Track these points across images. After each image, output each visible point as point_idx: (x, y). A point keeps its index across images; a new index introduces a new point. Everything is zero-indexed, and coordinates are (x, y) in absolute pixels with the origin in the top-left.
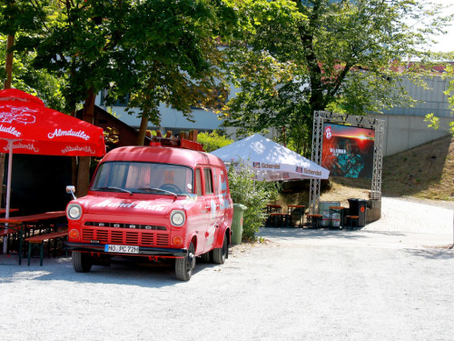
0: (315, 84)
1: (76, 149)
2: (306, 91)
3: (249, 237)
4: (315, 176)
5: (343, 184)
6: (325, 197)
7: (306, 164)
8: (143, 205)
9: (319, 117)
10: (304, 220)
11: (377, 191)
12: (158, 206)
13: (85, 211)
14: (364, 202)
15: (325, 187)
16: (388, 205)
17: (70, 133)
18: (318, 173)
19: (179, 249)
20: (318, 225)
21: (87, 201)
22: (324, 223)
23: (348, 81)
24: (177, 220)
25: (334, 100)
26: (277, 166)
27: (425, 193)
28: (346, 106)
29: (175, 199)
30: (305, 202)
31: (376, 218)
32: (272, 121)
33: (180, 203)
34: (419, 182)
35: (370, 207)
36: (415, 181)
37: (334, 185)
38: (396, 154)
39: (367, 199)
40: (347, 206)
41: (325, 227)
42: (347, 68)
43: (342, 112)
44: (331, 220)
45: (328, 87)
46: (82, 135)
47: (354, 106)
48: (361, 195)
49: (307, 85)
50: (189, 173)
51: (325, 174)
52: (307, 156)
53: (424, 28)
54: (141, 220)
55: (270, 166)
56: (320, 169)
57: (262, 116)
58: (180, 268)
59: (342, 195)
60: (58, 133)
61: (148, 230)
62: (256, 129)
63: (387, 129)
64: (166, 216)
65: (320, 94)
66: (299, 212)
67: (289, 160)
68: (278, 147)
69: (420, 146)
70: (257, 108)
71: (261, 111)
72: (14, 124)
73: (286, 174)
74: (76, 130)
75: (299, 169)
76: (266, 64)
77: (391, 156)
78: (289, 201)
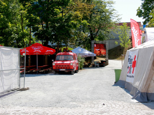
0: (91, 34)
1: (47, 53)
2: (89, 36)
3: (81, 69)
4: (93, 56)
5: (99, 57)
6: (95, 60)
7: (91, 53)
8: (65, 62)
9: (93, 42)
10: (91, 66)
11: (107, 58)
12: (68, 62)
13: (56, 64)
14: (104, 61)
15: (95, 58)
16: (110, 61)
17: (50, 51)
18: (94, 55)
19: (72, 69)
20: (94, 66)
21: (56, 62)
22: (95, 66)
23: (99, 33)
24: (71, 64)
25: (96, 38)
26: (84, 54)
27: (119, 58)
28: (99, 39)
29: (70, 61)
30: (91, 61)
31: (107, 64)
32: (82, 43)
33: (72, 62)
34: (117, 56)
35: (106, 62)
36: (116, 55)
37: (97, 57)
38: (112, 49)
39: (105, 60)
40: (100, 62)
41: (96, 67)
42: (98, 30)
43: (98, 40)
44: (97, 66)
45: (94, 35)
46: (52, 51)
47: (101, 39)
48: (104, 59)
49: (89, 35)
50: (72, 57)
51: (95, 55)
52: (90, 51)
53: (115, 21)
54: (65, 65)
55: (83, 54)
56: (94, 54)
57: (79, 42)
58: (72, 72)
59: (99, 60)
60: (48, 51)
61: (67, 66)
62: (79, 46)
63: (109, 43)
64: (70, 64)
65: (93, 36)
66: (90, 64)
67: (87, 52)
68: (84, 49)
69: (117, 47)
70: (78, 40)
71: (79, 41)
72: (40, 50)
73: (86, 56)
74: (51, 50)
75: (89, 54)
76: (82, 34)
77: (111, 50)
78: (87, 62)
